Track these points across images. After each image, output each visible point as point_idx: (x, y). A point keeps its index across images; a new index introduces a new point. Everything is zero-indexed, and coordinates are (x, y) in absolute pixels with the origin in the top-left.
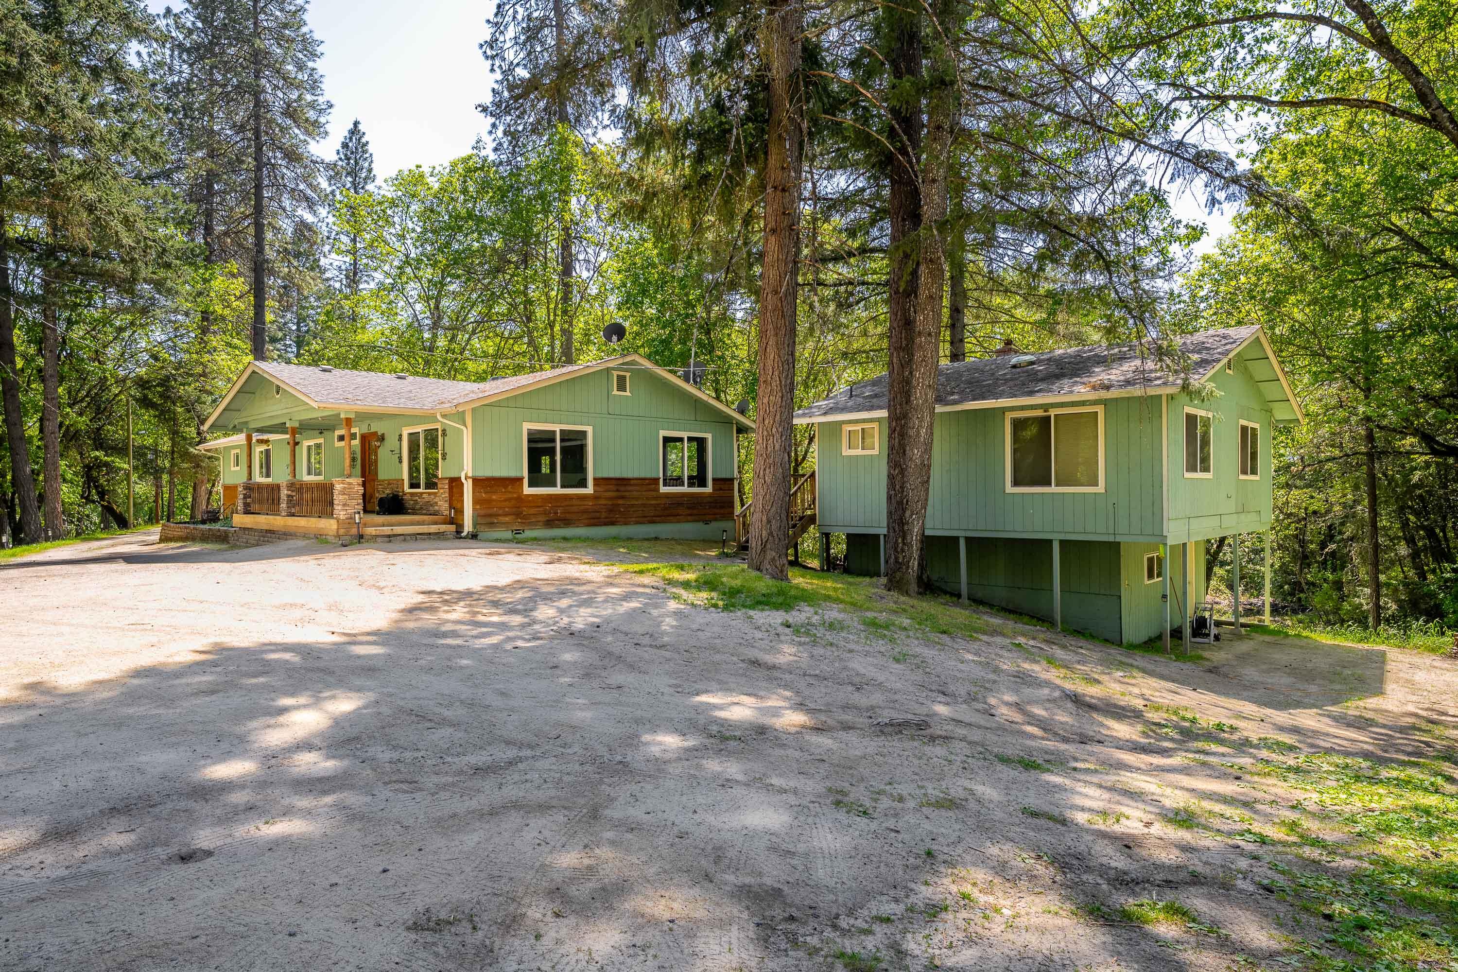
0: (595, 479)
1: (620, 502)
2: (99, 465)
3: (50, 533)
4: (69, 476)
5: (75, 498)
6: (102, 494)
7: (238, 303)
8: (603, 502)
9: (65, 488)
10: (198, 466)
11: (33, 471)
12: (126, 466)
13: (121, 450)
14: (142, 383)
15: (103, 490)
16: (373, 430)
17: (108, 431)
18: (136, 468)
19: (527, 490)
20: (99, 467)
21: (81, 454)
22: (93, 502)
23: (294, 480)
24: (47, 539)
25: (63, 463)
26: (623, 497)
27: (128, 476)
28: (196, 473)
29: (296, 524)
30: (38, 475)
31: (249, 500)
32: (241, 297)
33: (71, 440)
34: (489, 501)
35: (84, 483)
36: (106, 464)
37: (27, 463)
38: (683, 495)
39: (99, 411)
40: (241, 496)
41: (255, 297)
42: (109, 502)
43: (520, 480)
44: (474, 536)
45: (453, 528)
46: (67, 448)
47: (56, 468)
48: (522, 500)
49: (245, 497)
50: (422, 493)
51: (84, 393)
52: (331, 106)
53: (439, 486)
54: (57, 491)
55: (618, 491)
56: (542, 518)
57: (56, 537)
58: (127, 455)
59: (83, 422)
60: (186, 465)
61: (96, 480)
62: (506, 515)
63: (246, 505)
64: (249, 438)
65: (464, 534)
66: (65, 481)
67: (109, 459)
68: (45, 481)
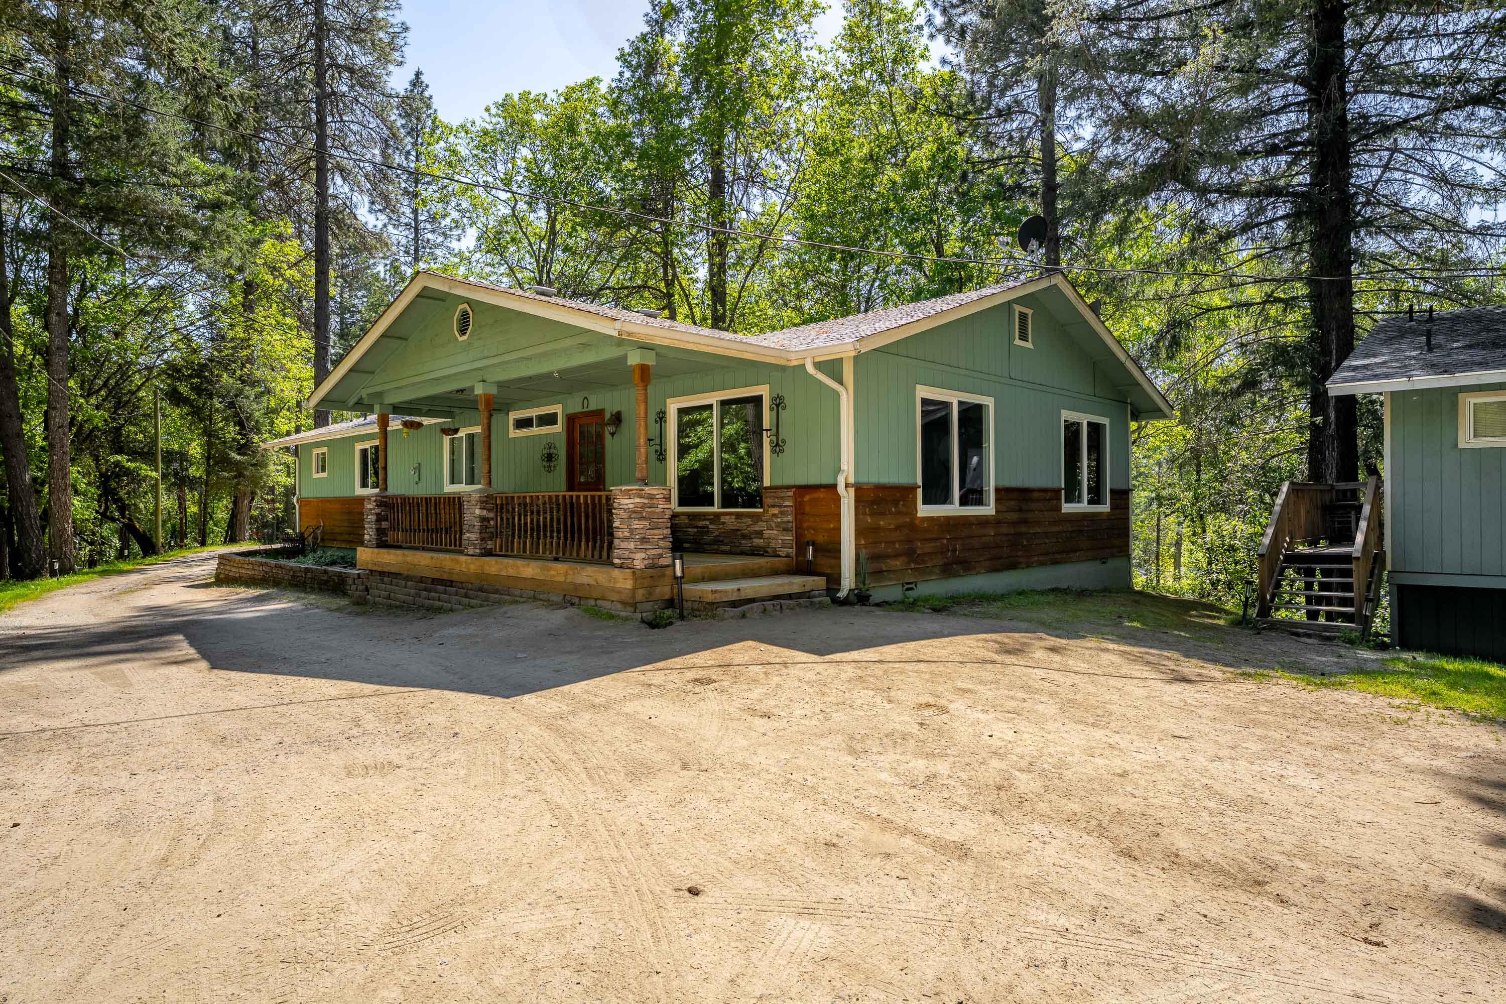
0: (997, 490)
1: (1023, 529)
2: (120, 472)
3: (56, 566)
4: (82, 487)
5: (89, 514)
6: (122, 509)
7: (292, 272)
8: (1004, 530)
9: (76, 501)
10: (240, 475)
11: (35, 479)
12: (154, 474)
13: (147, 454)
14: (173, 371)
15: (124, 504)
16: (593, 407)
17: (129, 432)
18: (164, 476)
19: (924, 511)
20: (118, 476)
21: (97, 459)
22: (113, 520)
23: (491, 491)
24: (53, 574)
25: (74, 469)
26: (1025, 522)
27: (155, 488)
28: (238, 484)
29: (511, 572)
30: (43, 484)
31: (385, 525)
32: (296, 264)
33: (84, 441)
34: (877, 529)
35: (100, 496)
36: (127, 472)
37: (25, 469)
38: (1084, 516)
39: (119, 405)
40: (372, 518)
41: (317, 261)
42: (130, 519)
43: (913, 488)
44: (860, 598)
45: (817, 582)
46: (80, 451)
47: (65, 475)
48: (914, 527)
49: (379, 519)
50: (717, 515)
51: (100, 382)
52: (406, 29)
53: (768, 501)
54: (66, 506)
55: (1020, 510)
56: (938, 561)
57: (65, 570)
58: (156, 460)
59: (99, 418)
60: (226, 474)
61: (114, 492)
62: (896, 556)
63: (380, 532)
64: (383, 422)
65: (842, 594)
66: (77, 492)
67: (131, 465)
68: (50, 493)
